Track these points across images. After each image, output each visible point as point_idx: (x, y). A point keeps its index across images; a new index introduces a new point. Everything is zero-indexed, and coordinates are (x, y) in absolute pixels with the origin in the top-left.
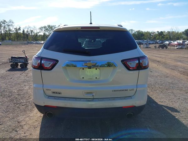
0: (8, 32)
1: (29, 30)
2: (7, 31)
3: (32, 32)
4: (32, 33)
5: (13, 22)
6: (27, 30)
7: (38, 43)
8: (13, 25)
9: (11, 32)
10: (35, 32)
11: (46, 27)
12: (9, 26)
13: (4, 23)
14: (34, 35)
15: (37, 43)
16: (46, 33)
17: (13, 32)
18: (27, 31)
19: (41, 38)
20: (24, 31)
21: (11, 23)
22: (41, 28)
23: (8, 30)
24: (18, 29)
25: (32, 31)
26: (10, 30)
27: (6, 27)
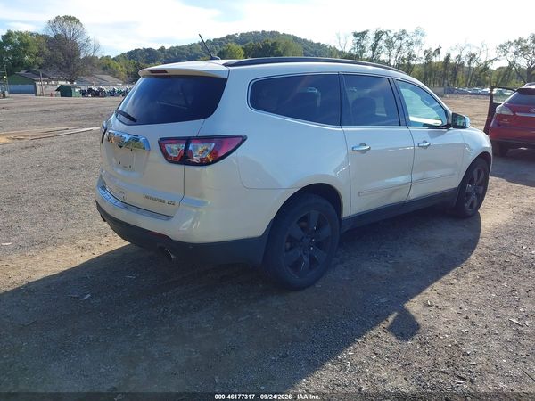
0: (406, 62)
1: (463, 55)
2: (403, 59)
3: (471, 60)
4: (473, 62)
5: (423, 35)
6: (458, 53)
7: (479, 94)
8: (423, 41)
9: (413, 63)
10: (483, 58)
11: (525, 41)
12: (411, 44)
13: (401, 39)
14: (477, 68)
15: (476, 94)
16: (518, 61)
17: (418, 63)
18: (459, 57)
19: (498, 77)
20: (447, 58)
21: (419, 37)
22: (503, 48)
23: (406, 55)
24: (433, 51)
25: (472, 57)
26: (410, 57)
27: (404, 47)
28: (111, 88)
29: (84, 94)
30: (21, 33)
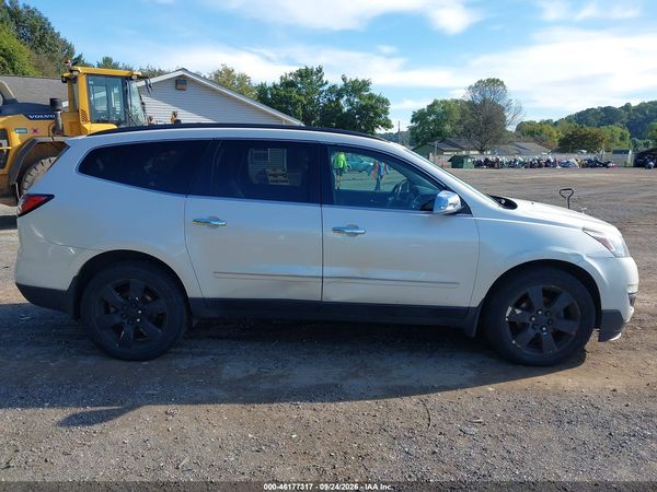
28: (512, 159)
29: (478, 165)
30: (446, 101)
